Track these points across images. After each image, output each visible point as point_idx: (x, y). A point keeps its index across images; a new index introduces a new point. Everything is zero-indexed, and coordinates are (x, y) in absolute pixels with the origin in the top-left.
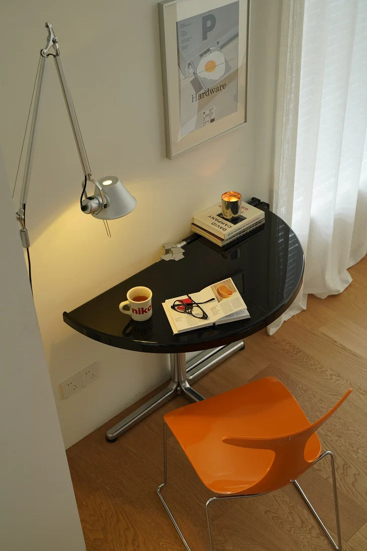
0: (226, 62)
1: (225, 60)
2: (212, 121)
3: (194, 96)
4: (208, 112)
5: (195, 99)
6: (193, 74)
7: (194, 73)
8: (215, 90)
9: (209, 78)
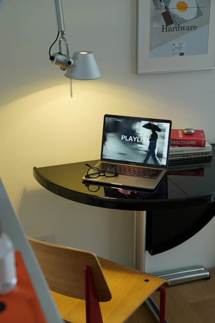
0: (198, 7)
1: (197, 5)
2: (182, 54)
3: (165, 27)
4: (177, 45)
5: (165, 30)
6: (164, 8)
7: (166, 7)
8: (186, 28)
9: (180, 16)
